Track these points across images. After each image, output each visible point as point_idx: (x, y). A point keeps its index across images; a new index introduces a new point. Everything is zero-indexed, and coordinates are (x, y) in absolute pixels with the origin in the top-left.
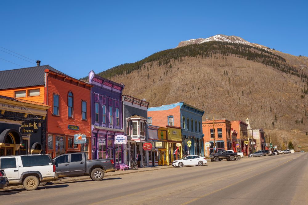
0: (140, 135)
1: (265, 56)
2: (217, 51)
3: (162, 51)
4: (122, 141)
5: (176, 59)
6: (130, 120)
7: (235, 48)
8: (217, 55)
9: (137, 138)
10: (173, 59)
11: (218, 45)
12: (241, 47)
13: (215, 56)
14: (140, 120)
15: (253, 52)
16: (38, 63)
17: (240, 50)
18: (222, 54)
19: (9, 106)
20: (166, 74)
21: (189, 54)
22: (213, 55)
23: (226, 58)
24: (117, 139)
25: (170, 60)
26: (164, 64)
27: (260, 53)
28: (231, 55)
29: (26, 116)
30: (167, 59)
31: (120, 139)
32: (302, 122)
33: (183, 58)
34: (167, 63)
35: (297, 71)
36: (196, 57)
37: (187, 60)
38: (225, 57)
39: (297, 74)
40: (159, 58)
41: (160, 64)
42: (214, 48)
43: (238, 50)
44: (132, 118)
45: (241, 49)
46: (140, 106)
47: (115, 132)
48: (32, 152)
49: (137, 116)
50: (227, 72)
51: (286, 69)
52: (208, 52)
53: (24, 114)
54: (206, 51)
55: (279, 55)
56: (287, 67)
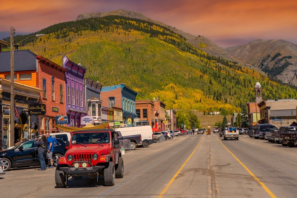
0: (99, 116)
1: (167, 35)
2: (119, 27)
3: (60, 23)
4: (89, 122)
5: (76, 32)
6: (90, 102)
7: (138, 25)
8: (119, 31)
9: (96, 119)
10: (72, 33)
11: (120, 20)
12: (143, 24)
13: (117, 32)
14: (98, 102)
15: (154, 29)
16: (17, 48)
17: (141, 26)
18: (124, 30)
19: (18, 91)
20: (64, 48)
21: (89, 28)
22: (115, 30)
23: (128, 34)
24: (84, 120)
25: (69, 34)
26: (62, 37)
27: (161, 30)
28: (134, 31)
29: (27, 99)
30: (66, 32)
31: (87, 120)
32: (200, 101)
33: (83, 32)
34: (65, 36)
35: (197, 51)
36: (97, 32)
37: (88, 34)
38: (127, 32)
39: (196, 54)
40: (57, 31)
41: (58, 37)
42: (116, 23)
43: (140, 27)
44: (91, 100)
45: (143, 25)
46: (96, 89)
47: (81, 113)
48: (31, 131)
49: (96, 99)
50: (129, 49)
51: (186, 48)
52: (109, 27)
53: (26, 97)
54: (108, 25)
55: (180, 34)
56: (187, 46)
